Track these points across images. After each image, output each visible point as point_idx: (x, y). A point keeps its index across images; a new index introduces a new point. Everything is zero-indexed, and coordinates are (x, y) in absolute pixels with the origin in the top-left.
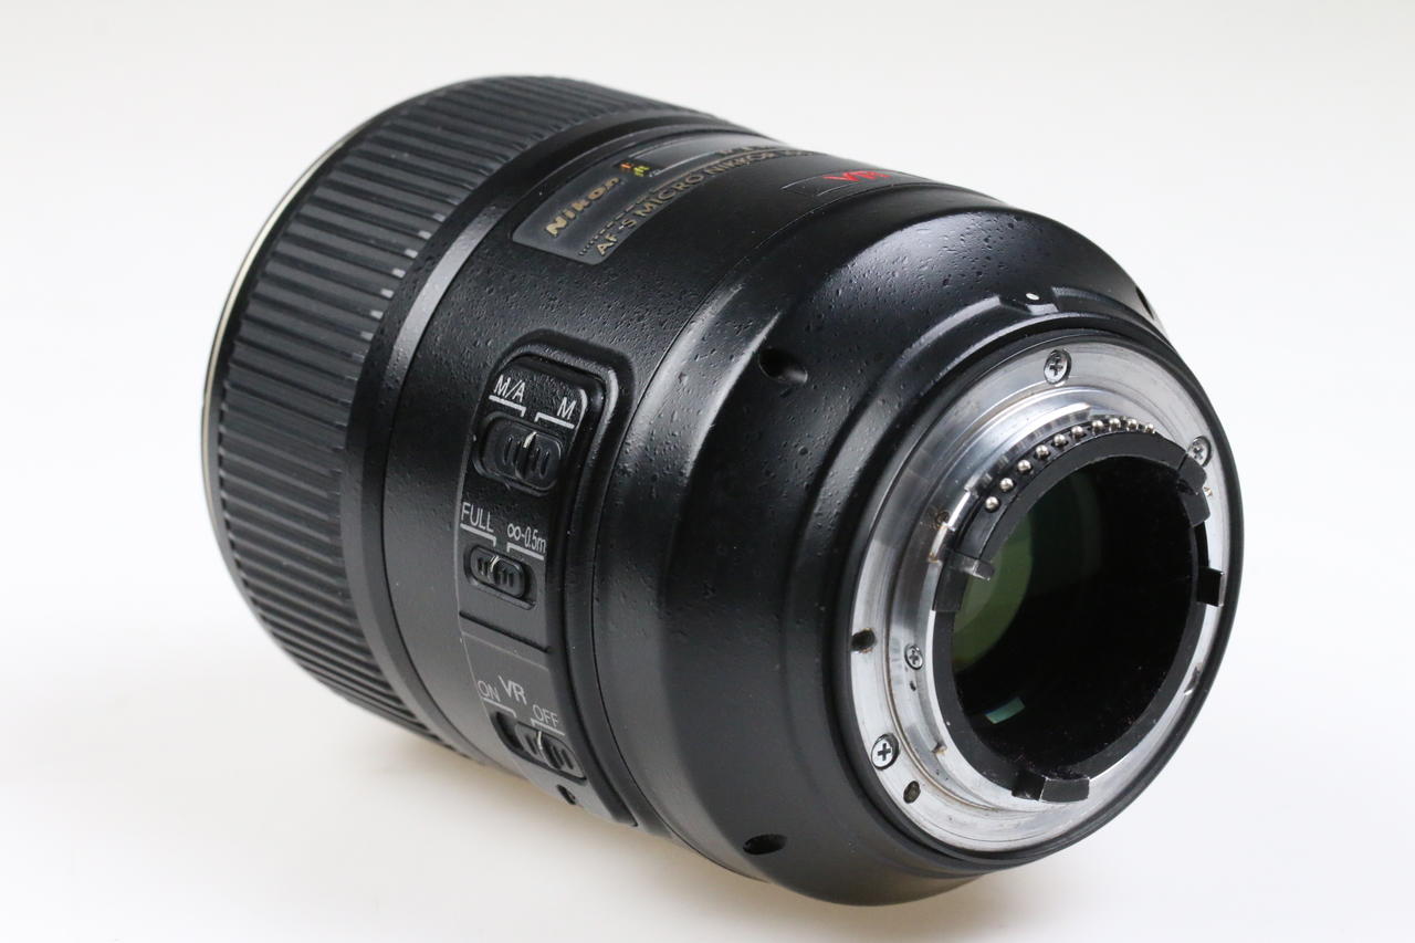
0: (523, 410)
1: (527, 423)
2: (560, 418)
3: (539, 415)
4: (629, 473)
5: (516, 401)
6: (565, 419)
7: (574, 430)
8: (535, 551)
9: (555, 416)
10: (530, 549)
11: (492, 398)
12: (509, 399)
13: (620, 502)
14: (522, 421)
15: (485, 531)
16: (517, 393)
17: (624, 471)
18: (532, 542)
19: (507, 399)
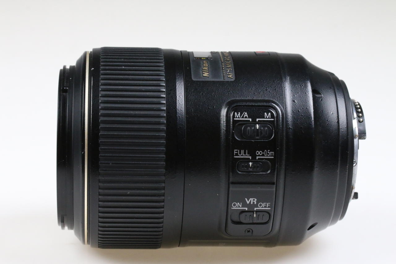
0: (250, 120)
1: (254, 123)
2: (266, 118)
3: (257, 120)
4: (291, 129)
5: (246, 117)
6: (269, 118)
7: (274, 120)
8: (270, 156)
9: (265, 118)
10: (268, 156)
11: (235, 119)
12: (243, 117)
13: (291, 137)
14: (252, 123)
15: (246, 156)
16: (245, 116)
17: (290, 128)
18: (268, 154)
19: (242, 118)
